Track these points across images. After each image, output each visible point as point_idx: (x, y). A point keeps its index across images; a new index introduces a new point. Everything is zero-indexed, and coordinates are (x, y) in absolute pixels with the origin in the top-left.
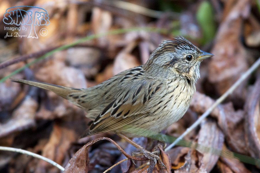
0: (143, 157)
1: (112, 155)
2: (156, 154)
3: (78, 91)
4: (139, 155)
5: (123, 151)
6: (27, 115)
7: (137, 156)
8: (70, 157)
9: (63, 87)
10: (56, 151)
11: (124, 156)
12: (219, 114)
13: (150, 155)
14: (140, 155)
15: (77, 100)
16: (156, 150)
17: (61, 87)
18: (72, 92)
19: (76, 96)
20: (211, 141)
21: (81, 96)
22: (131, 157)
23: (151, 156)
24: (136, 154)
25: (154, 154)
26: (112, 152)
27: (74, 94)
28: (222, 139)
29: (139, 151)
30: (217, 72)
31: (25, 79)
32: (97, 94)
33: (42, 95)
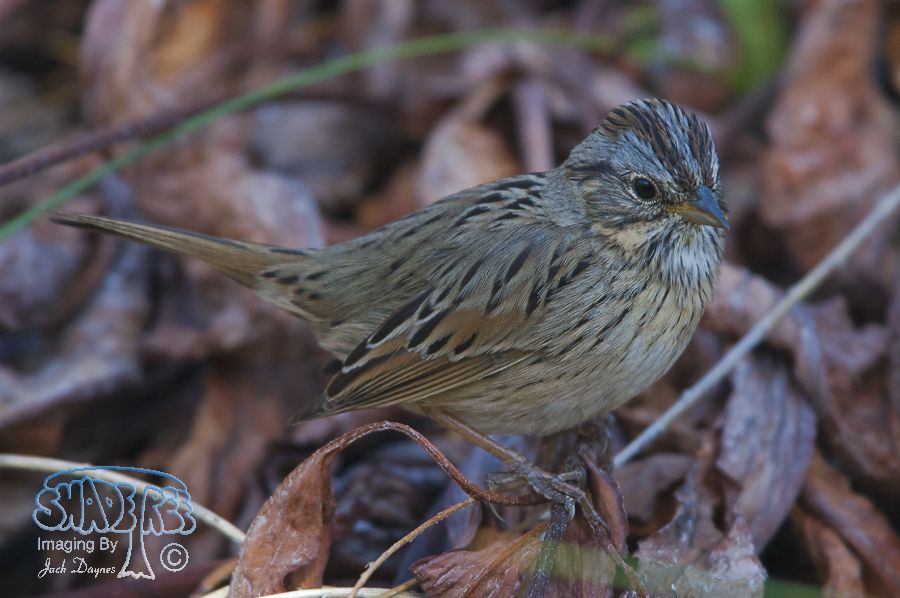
0: (525, 492)
1: (414, 485)
2: (574, 482)
3: (292, 257)
4: (511, 486)
5: (456, 471)
6: (109, 344)
7: (505, 491)
8: (266, 493)
9: (239, 243)
10: (214, 474)
11: (458, 487)
12: (798, 339)
13: (550, 485)
14: (516, 485)
15: (292, 288)
16: (574, 469)
17: (232, 244)
18: (272, 263)
19: (288, 274)
20: (770, 435)
21: (308, 274)
22: (482, 493)
23: (554, 489)
24: (502, 485)
25: (567, 481)
26: (417, 475)
27: (279, 271)
28: (809, 429)
29: (512, 473)
30: (793, 188)
31: (102, 212)
32: (365, 267)
33: (166, 270)
